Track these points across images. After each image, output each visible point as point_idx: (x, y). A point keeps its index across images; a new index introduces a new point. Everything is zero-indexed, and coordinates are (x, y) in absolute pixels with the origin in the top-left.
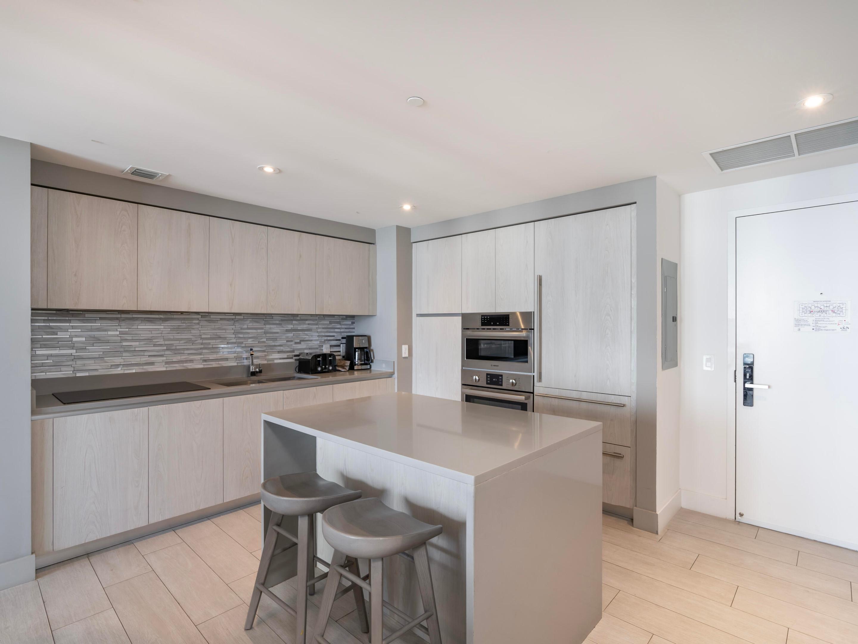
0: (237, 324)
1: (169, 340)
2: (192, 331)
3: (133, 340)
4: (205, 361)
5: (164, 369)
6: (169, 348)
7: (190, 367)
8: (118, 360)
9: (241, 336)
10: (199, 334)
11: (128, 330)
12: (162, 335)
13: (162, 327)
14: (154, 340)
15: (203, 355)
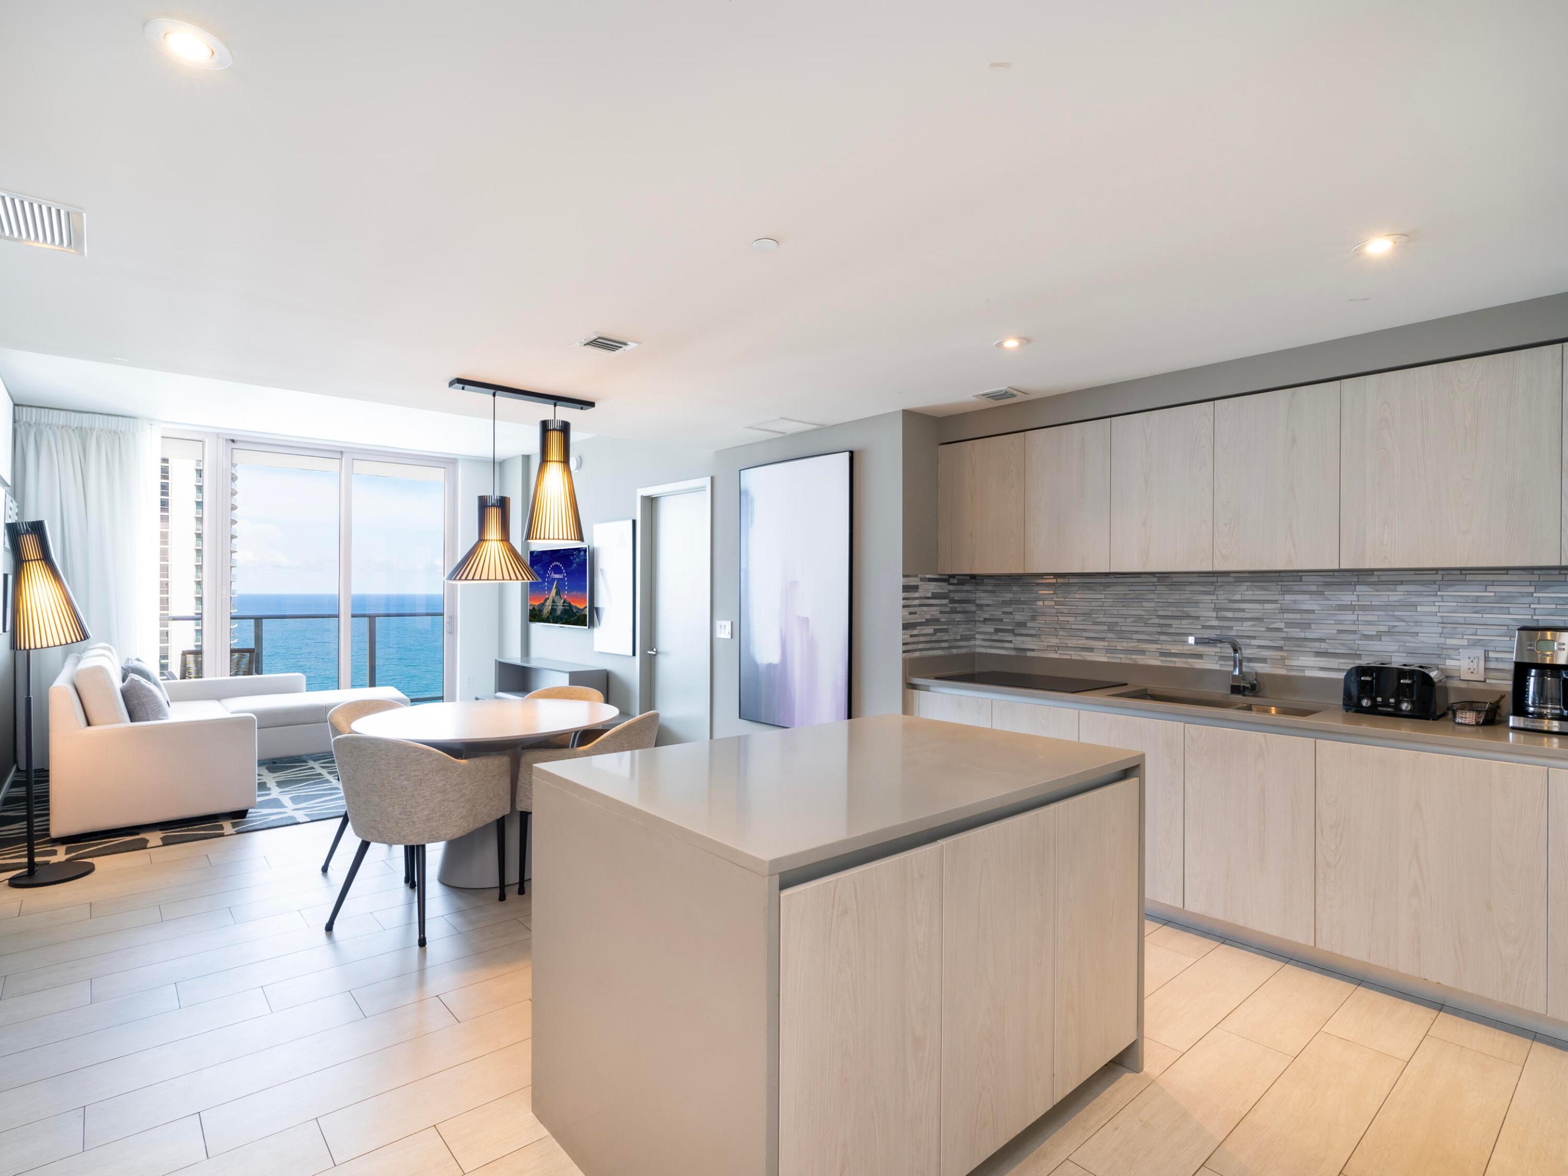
0: (1221, 592)
1: (1113, 616)
2: (1145, 604)
3: (1069, 614)
4: (1163, 654)
5: (1105, 659)
6: (1111, 628)
7: (1140, 662)
8: (1054, 641)
9: (1229, 614)
10: (1153, 609)
11: (1063, 599)
12: (1103, 608)
13: (1103, 596)
14: (1093, 616)
15: (1161, 644)
